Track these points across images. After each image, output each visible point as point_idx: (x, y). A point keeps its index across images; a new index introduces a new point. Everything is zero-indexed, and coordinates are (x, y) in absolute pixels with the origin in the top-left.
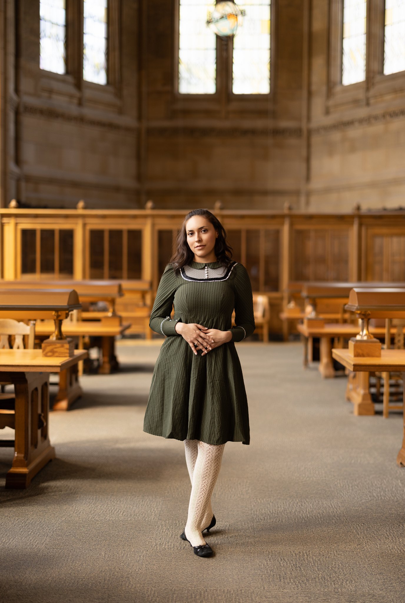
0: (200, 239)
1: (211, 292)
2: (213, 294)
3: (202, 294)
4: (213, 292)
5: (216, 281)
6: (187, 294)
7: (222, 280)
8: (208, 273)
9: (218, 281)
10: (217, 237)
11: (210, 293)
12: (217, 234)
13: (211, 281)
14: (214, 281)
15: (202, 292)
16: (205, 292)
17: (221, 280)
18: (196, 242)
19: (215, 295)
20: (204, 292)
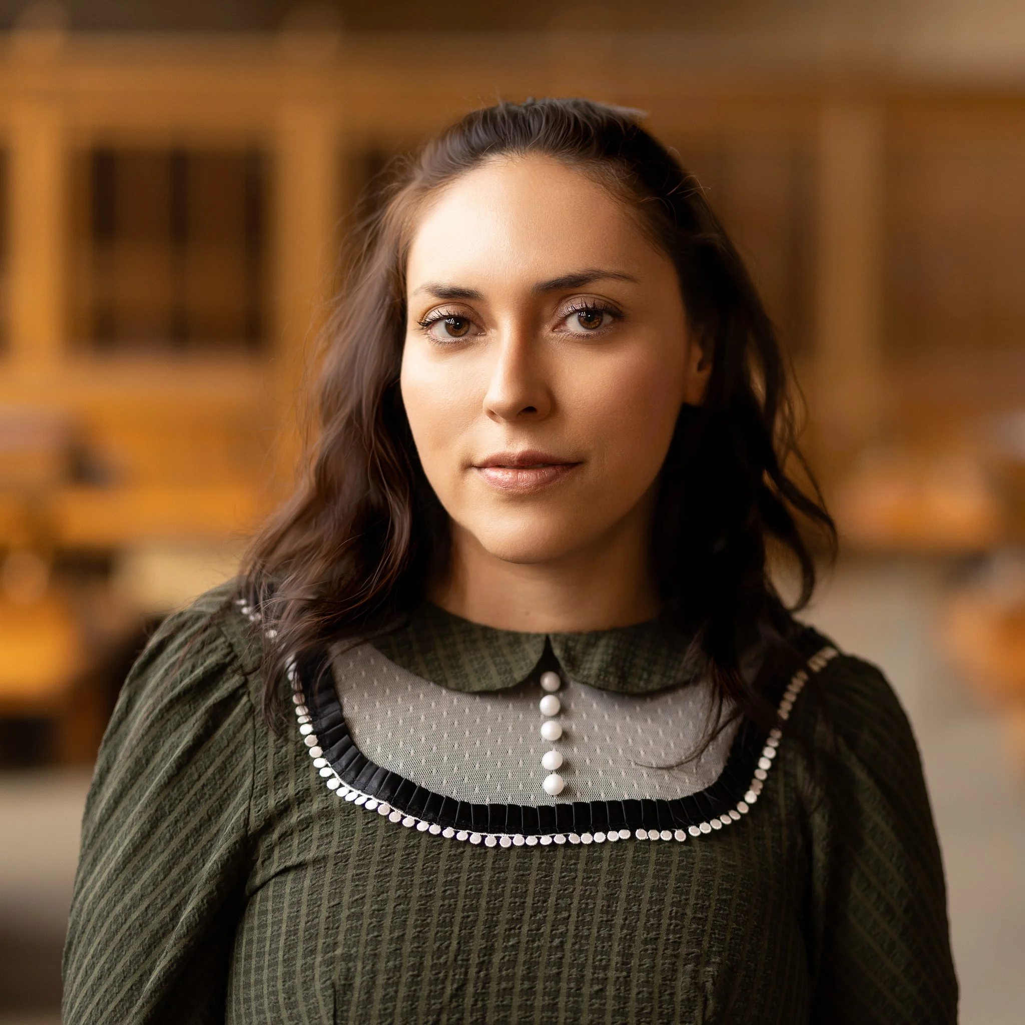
0: (540, 400)
1: (588, 973)
2: (611, 991)
3: (493, 987)
4: (612, 974)
5: (641, 834)
6: (348, 986)
7: (705, 828)
8: (565, 738)
9: (666, 836)
10: (695, 396)
11: (580, 980)
12: (700, 367)
13: (599, 837)
14: (625, 834)
15: (494, 971)
16: (531, 965)
17: (694, 831)
18: (492, 414)
19: (632, 1006)
20: (520, 971)
